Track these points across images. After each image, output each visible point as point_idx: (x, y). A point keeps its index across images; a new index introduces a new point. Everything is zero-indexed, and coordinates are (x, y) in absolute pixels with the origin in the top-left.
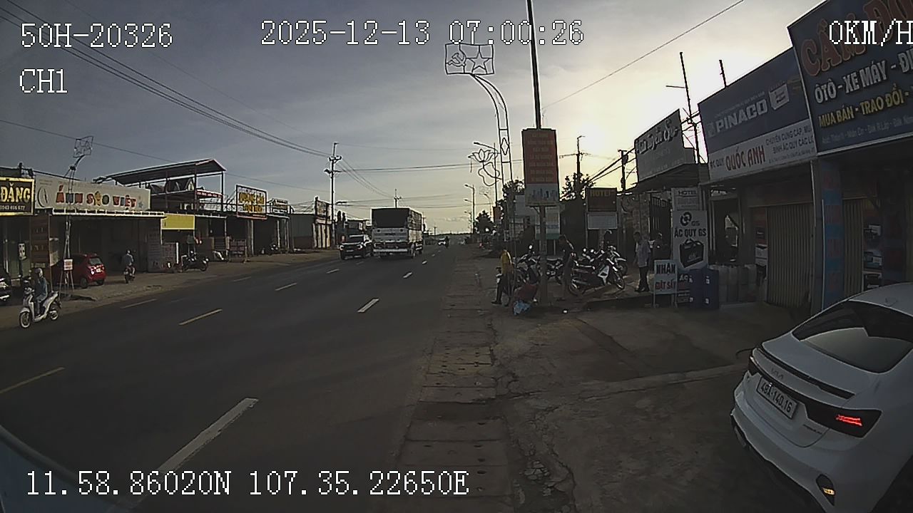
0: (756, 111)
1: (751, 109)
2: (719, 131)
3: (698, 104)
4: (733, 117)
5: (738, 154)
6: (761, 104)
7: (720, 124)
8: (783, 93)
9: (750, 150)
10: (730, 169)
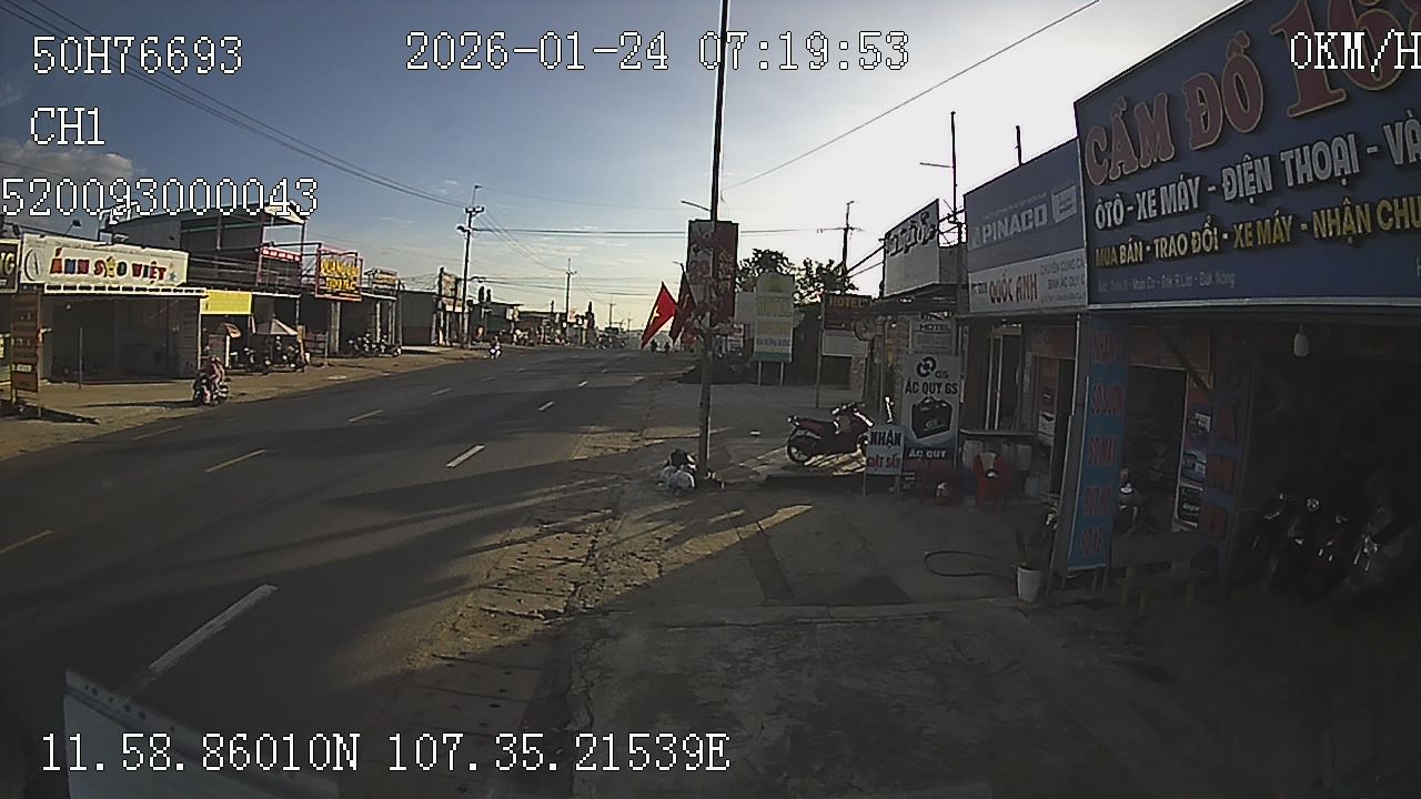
0: (1033, 219)
1: (1027, 216)
2: (985, 241)
3: (964, 196)
4: (1003, 222)
5: (1004, 280)
6: (1040, 212)
7: (987, 231)
8: (1069, 199)
9: (1020, 278)
10: (993, 301)
